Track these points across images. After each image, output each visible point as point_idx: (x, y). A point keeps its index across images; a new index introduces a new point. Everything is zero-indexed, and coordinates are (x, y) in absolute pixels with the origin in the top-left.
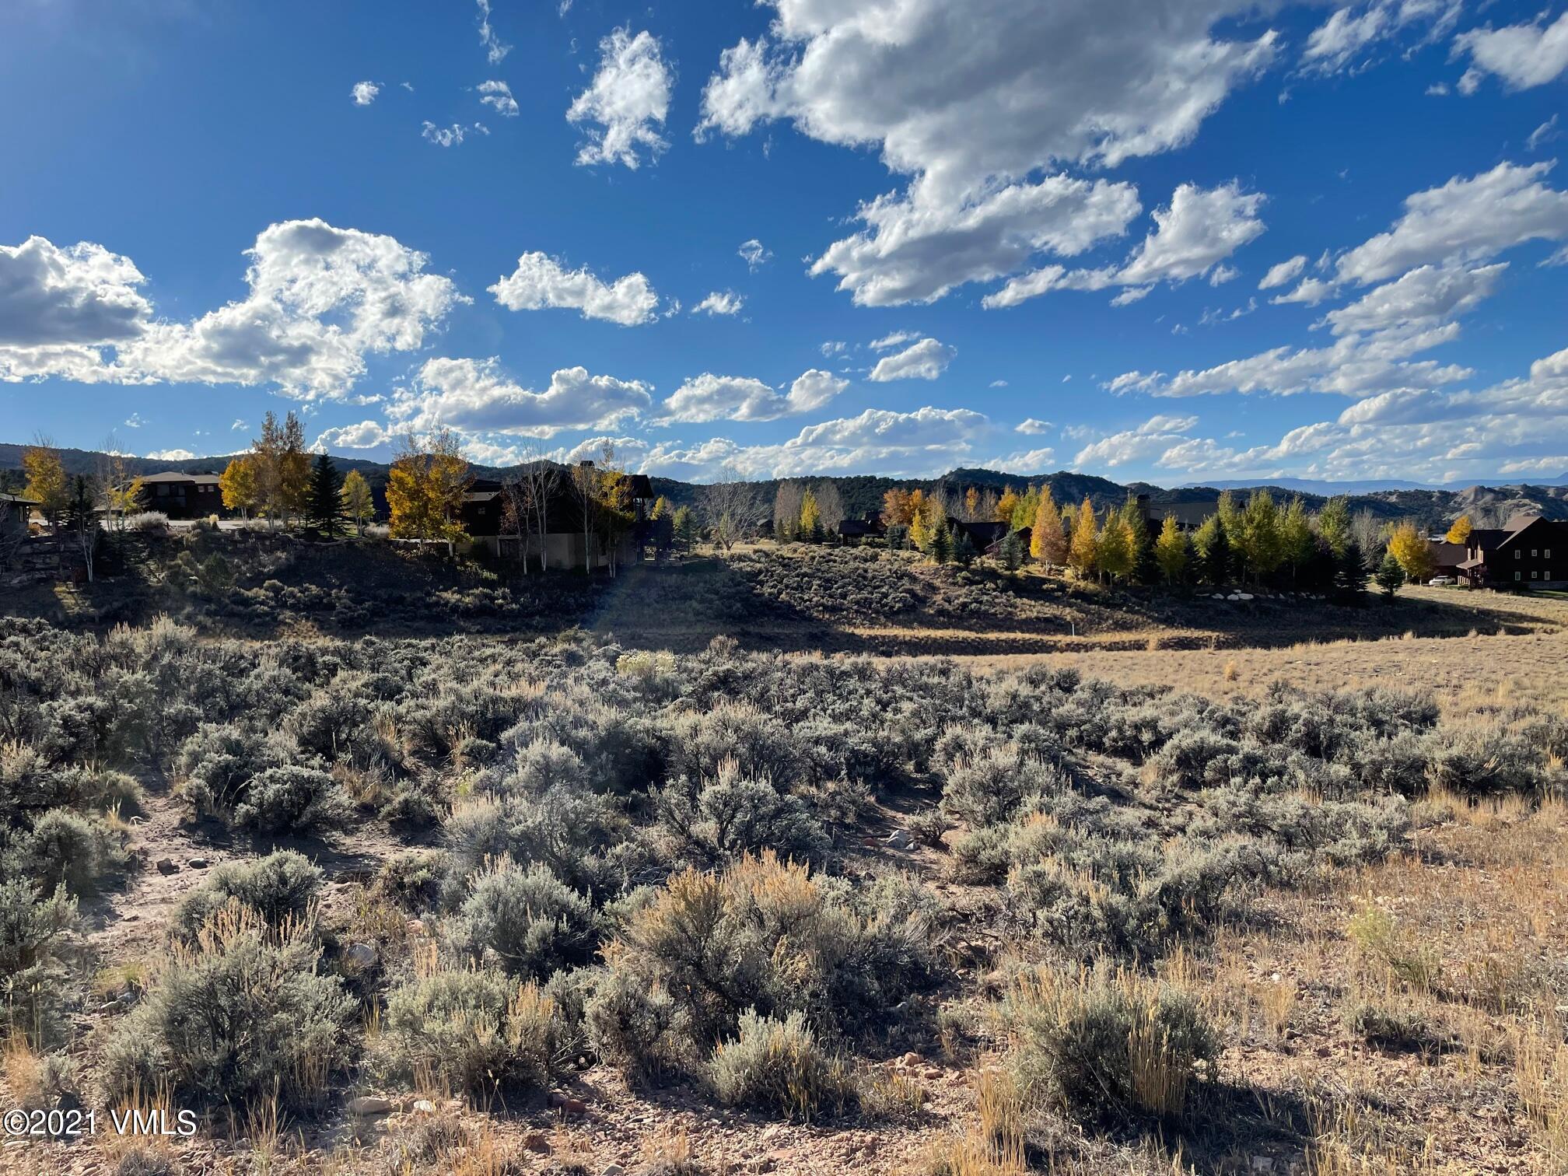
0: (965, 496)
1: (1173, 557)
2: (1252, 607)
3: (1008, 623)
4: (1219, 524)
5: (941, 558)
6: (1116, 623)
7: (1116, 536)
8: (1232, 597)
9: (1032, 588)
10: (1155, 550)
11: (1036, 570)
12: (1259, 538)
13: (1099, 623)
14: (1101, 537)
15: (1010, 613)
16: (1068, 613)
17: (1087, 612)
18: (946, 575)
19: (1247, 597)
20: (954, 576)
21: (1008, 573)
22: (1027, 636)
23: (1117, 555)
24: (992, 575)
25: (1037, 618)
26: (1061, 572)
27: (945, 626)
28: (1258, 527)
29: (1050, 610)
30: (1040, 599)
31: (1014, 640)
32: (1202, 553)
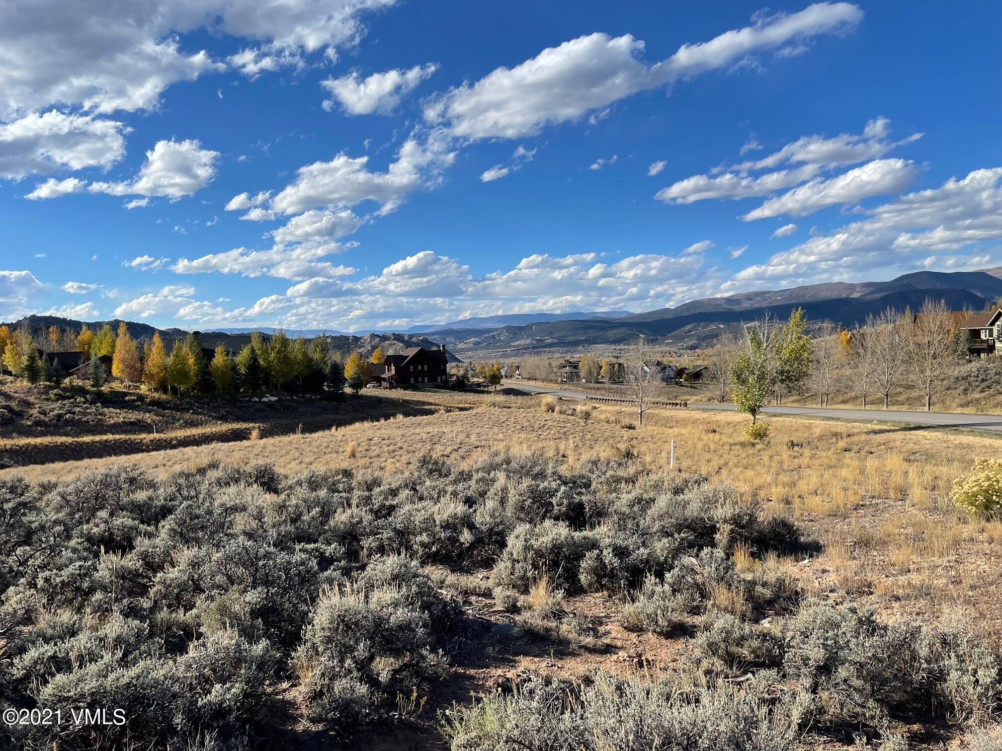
0: (48, 333)
1: (224, 373)
2: (278, 405)
3: (99, 428)
4: (253, 351)
5: (33, 378)
6: (186, 422)
7: (182, 360)
8: (264, 399)
9: (116, 400)
10: (210, 369)
11: (116, 386)
12: (279, 361)
13: (173, 423)
14: (170, 360)
15: (100, 420)
16: (148, 417)
17: (163, 416)
18: (39, 393)
19: (274, 399)
20: (47, 393)
21: (95, 389)
22: (117, 437)
23: (182, 374)
24: (82, 391)
25: (123, 422)
26: (137, 388)
27: (43, 434)
28: (278, 352)
29: (133, 416)
30: (124, 408)
31: (106, 441)
32: (243, 371)
